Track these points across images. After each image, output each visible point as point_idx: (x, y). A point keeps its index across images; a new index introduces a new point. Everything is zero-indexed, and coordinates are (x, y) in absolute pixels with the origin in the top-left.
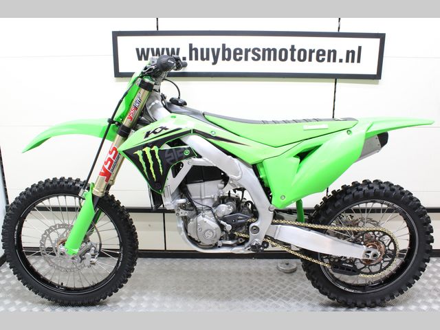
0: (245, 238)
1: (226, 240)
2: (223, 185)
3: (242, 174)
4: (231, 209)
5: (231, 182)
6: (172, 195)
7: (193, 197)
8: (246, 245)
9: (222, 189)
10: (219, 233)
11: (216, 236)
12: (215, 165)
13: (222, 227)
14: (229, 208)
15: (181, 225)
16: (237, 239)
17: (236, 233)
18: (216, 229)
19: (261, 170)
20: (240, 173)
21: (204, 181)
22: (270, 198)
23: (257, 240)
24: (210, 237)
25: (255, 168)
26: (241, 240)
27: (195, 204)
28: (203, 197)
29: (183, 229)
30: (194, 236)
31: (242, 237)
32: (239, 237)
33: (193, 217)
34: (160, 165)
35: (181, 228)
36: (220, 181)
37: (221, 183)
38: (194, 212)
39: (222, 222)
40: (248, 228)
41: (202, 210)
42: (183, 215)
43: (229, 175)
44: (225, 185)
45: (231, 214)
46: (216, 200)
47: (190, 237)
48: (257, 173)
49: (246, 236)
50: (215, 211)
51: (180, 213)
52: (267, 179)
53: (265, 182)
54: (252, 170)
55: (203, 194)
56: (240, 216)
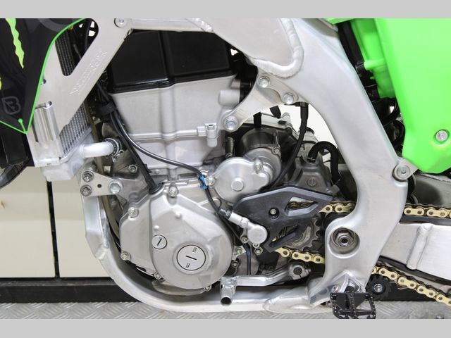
0: (310, 265)
1: (248, 273)
2: (236, 95)
3: (302, 59)
4: (264, 176)
5: (264, 85)
6: (63, 134)
7: (135, 135)
8: (317, 286)
9: (235, 106)
10: (226, 253)
11: (215, 263)
12: (208, 29)
13: (235, 233)
14: (257, 170)
15: (98, 225)
16: (286, 267)
17: (281, 251)
18: (216, 239)
19: (368, 44)
20: (295, 55)
21: (173, 80)
22: (395, 131)
23: (350, 274)
24: (194, 265)
25: (347, 35)
26: (298, 271)
27: (144, 159)
28: (170, 136)
29: (104, 241)
30: (141, 262)
31: (300, 262)
32: (290, 261)
33: (139, 198)
34: (15, 34)
35: (97, 237)
36: (226, 80)
37: (231, 87)
38: (140, 182)
39: (235, 217)
40: (322, 233)
41: (168, 176)
42: (104, 191)
43: (257, 60)
44: (245, 92)
45: (263, 190)
46: (213, 143)
47: (129, 263)
48: (353, 52)
49: (314, 259)
50: (209, 180)
51: (93, 184)
52: (386, 71)
53: (381, 81)
54: (335, 42)
55: (169, 125)
56: (295, 193)
